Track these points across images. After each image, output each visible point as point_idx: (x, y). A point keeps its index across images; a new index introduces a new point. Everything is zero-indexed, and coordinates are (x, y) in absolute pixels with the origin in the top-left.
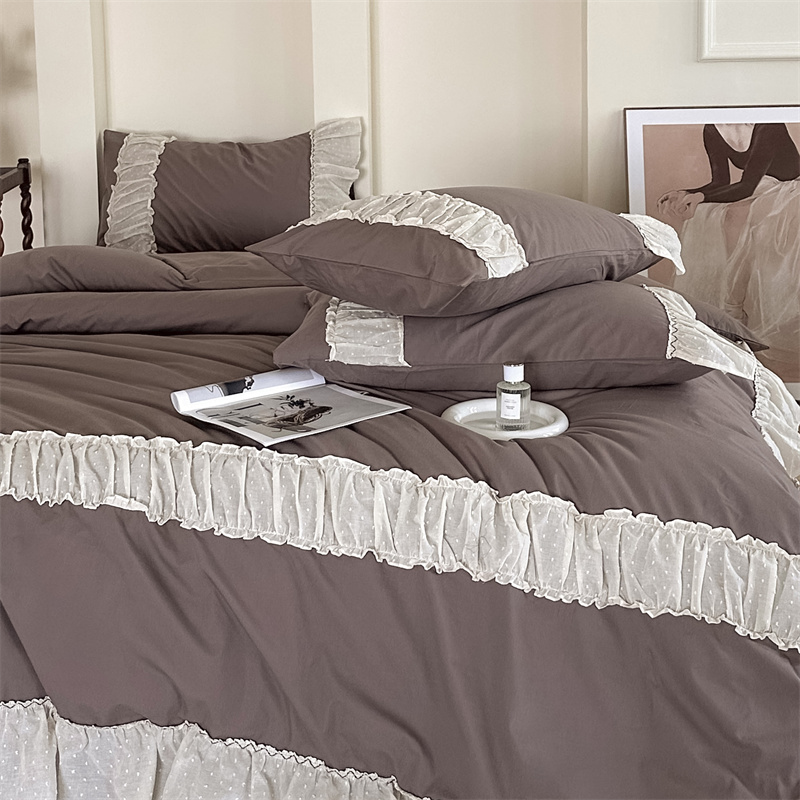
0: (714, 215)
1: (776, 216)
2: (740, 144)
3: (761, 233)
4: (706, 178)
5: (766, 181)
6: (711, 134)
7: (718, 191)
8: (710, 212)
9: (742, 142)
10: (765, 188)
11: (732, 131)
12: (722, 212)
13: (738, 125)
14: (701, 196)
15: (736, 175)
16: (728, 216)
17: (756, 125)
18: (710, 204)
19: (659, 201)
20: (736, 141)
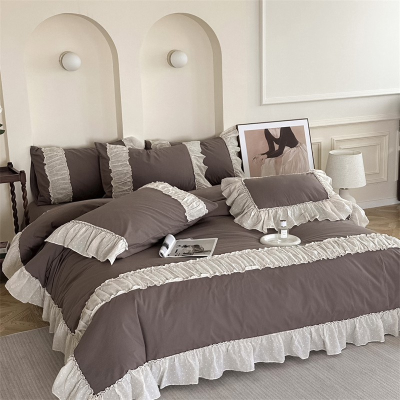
0: (271, 162)
1: (290, 161)
2: (277, 135)
3: (286, 167)
4: (267, 149)
5: (286, 148)
6: (267, 131)
7: (272, 154)
8: (270, 161)
9: (277, 134)
10: (286, 151)
11: (274, 130)
12: (273, 161)
13: (275, 129)
14: (266, 156)
15: (277, 147)
16: (276, 162)
17: (281, 128)
18: (269, 158)
19: (252, 159)
20: (275, 135)
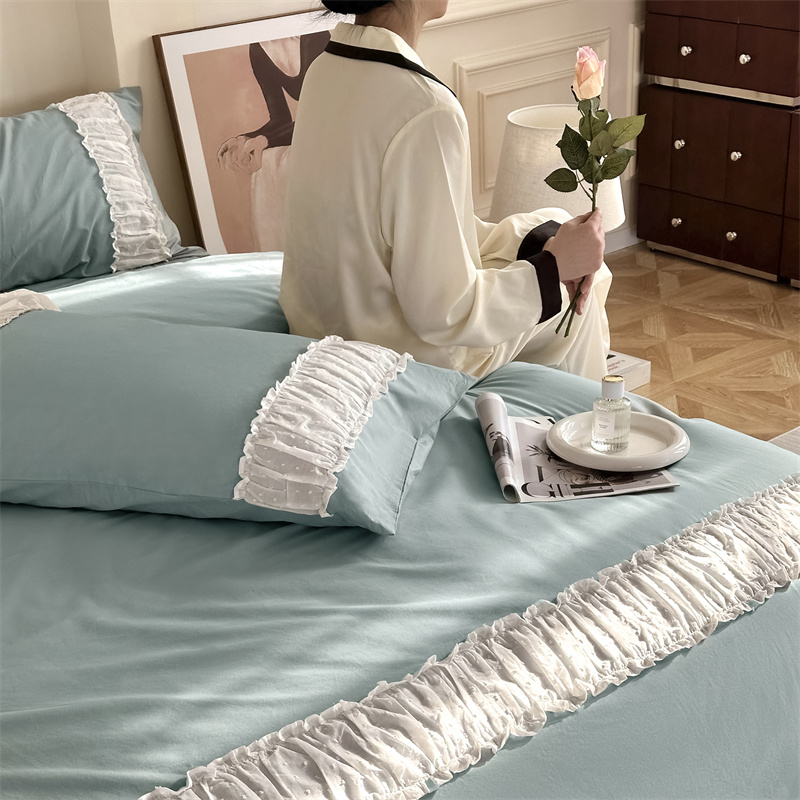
0: (284, 162)
2: (291, 65)
4: (262, 116)
6: (256, 52)
7: (281, 132)
8: (278, 157)
9: (291, 62)
11: (279, 48)
13: (283, 41)
17: (303, 38)
18: (276, 149)
19: (219, 154)
20: (286, 64)
